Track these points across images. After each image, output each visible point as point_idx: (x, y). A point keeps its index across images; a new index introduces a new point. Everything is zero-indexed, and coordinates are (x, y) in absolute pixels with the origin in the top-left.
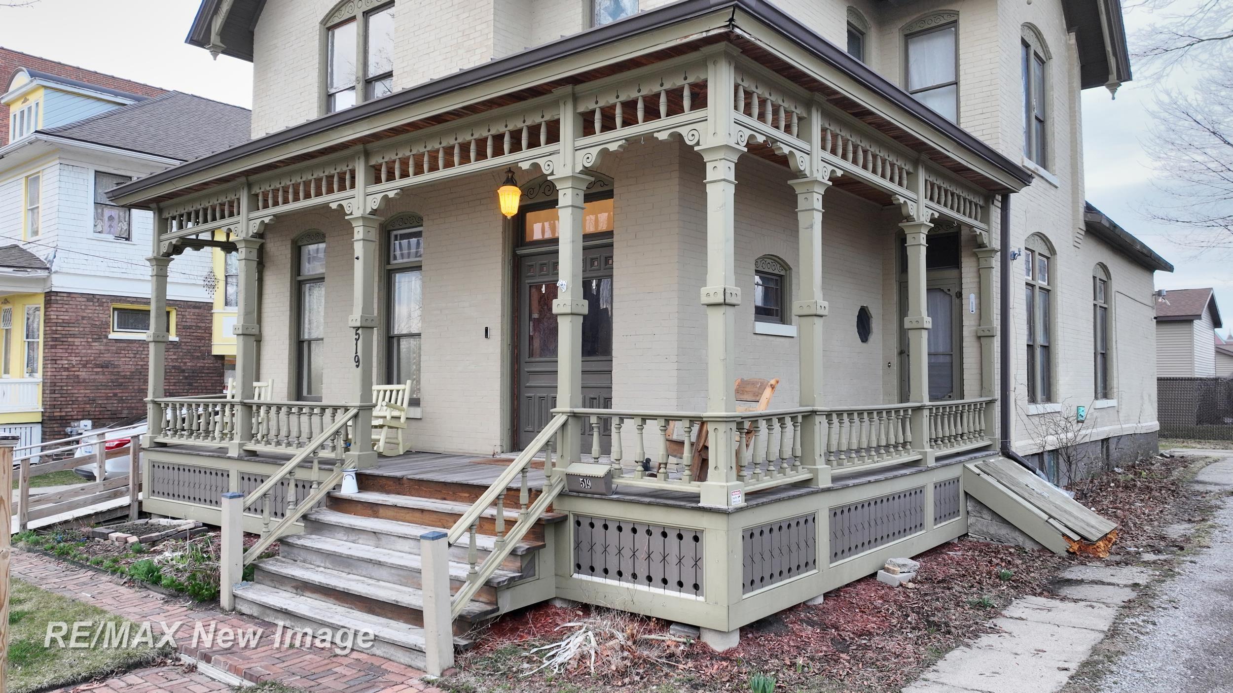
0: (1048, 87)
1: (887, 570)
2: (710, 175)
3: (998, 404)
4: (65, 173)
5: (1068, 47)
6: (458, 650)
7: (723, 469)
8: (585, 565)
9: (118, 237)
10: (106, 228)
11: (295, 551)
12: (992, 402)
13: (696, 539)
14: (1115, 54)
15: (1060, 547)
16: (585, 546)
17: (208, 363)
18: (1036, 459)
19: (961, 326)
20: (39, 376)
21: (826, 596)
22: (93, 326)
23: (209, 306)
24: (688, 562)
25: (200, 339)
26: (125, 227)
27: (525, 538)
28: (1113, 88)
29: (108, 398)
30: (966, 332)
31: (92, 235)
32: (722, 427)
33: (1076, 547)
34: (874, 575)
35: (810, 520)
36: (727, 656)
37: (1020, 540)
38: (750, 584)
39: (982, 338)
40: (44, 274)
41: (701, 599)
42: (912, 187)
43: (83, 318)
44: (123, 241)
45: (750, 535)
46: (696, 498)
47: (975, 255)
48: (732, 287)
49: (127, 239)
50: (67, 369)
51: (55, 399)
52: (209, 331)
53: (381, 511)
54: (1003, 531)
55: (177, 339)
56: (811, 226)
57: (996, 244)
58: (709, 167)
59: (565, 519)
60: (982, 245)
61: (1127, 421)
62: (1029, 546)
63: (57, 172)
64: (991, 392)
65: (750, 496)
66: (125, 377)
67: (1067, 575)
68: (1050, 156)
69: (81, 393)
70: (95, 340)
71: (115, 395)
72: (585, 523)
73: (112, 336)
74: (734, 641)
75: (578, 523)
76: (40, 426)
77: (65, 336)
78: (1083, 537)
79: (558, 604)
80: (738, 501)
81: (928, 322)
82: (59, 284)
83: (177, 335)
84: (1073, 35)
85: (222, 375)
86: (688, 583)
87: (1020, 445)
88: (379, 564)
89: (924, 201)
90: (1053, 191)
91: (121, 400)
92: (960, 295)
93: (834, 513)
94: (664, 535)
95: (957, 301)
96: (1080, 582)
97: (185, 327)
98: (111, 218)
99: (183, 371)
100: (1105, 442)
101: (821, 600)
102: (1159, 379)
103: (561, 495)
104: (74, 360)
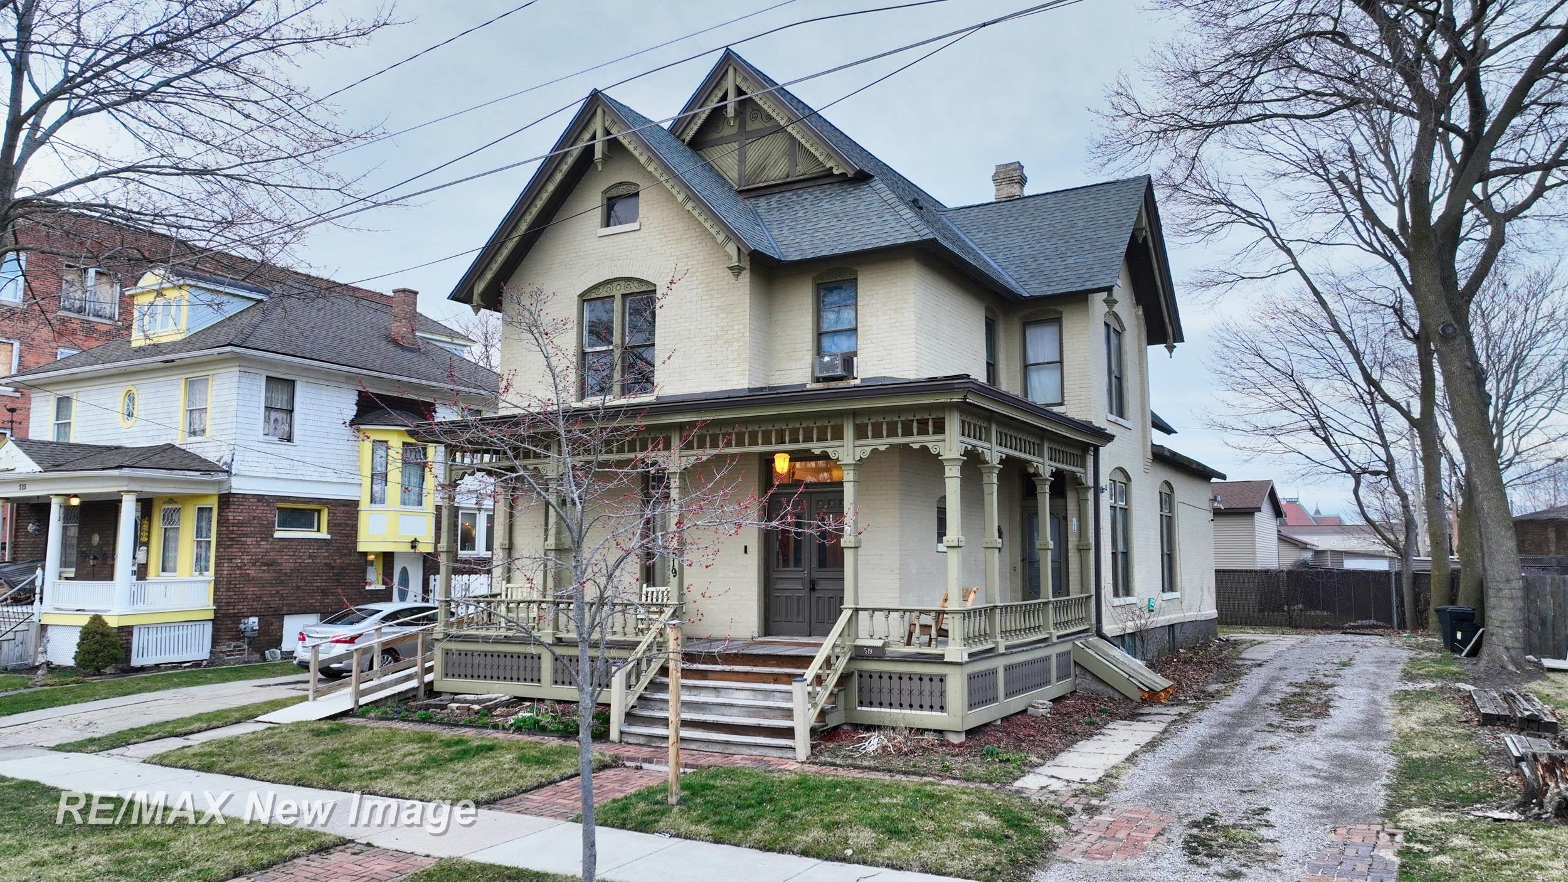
0: (1123, 352)
1: (1034, 707)
2: (948, 473)
3: (1094, 598)
4: (243, 380)
5: (1137, 316)
6: (813, 747)
7: (958, 640)
8: (866, 700)
9: (281, 439)
10: (272, 430)
11: (653, 704)
12: (1090, 597)
13: (941, 680)
14: (1171, 324)
15: (1136, 696)
16: (866, 690)
17: (354, 559)
18: (1119, 639)
19: (1067, 542)
20: (210, 575)
21: (1002, 719)
22: (262, 525)
23: (355, 504)
24: (937, 694)
25: (348, 536)
26: (287, 429)
27: (835, 686)
28: (1171, 349)
29: (271, 595)
30: (1070, 546)
31: (262, 438)
32: (957, 617)
33: (1146, 695)
34: (1025, 711)
35: (994, 672)
36: (960, 745)
37: (1111, 692)
38: (971, 706)
39: (1082, 550)
40: (222, 477)
41: (945, 714)
42: (1041, 455)
43: (254, 518)
44: (285, 442)
45: (971, 677)
46: (942, 656)
47: (1076, 490)
48: (962, 538)
49: (289, 441)
50: (240, 568)
51: (230, 597)
52: (355, 528)
53: (710, 675)
54: (1100, 687)
55: (329, 537)
56: (992, 494)
57: (1091, 483)
58: (947, 469)
59: (853, 673)
60: (1081, 484)
61: (1189, 610)
62: (1117, 696)
63: (237, 379)
64: (1088, 590)
65: (970, 655)
66: (285, 574)
67: (1141, 711)
68: (1126, 411)
69: (251, 590)
70: (263, 539)
71: (278, 592)
72: (866, 676)
73: (277, 535)
74: (962, 738)
75: (861, 676)
76: (210, 623)
77: (240, 536)
78: (1151, 689)
79: (845, 727)
80: (966, 658)
81: (1051, 544)
82: (239, 486)
83: (329, 533)
84: (1141, 308)
85: (365, 572)
86: (937, 705)
87: (1110, 628)
88: (732, 705)
89: (1047, 462)
90: (1127, 432)
91: (282, 597)
92: (1065, 518)
93: (1007, 668)
94: (921, 679)
95: (1064, 523)
96: (1149, 714)
97: (335, 525)
98: (276, 420)
99: (333, 568)
100: (1172, 627)
101: (999, 722)
102: (1217, 571)
103: (851, 659)
104: (246, 558)
